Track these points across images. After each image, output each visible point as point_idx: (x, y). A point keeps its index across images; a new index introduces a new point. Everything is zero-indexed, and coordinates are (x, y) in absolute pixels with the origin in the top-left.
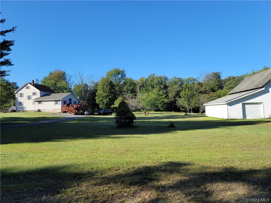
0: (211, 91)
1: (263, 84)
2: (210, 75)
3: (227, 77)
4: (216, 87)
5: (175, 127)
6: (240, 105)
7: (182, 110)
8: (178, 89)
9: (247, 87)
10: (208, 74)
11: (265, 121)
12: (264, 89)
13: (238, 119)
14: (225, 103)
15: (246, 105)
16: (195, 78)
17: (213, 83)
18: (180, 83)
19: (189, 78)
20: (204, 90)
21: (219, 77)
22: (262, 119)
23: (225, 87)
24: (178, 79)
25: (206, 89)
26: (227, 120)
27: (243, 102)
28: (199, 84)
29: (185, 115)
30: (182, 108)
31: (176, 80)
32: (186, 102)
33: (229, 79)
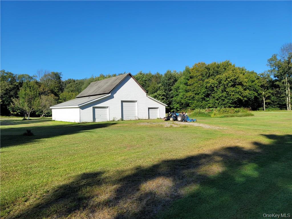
0: (50, 93)
1: (109, 90)
2: (49, 75)
3: (67, 79)
4: (56, 88)
5: (33, 135)
6: (91, 108)
7: (12, 114)
8: (8, 87)
9: (95, 92)
10: (47, 74)
11: (112, 124)
12: (110, 94)
13: (89, 123)
14: (77, 106)
15: (96, 109)
16: (31, 75)
17: (52, 84)
18: (10, 79)
19: (23, 75)
20: (43, 91)
21: (59, 78)
22: (108, 121)
23: (66, 90)
24: (8, 74)
25: (45, 90)
26: (79, 123)
27: (93, 106)
28: (37, 83)
29: (23, 120)
30: (12, 111)
31: (5, 75)
32: (26, 104)
33: (69, 81)
